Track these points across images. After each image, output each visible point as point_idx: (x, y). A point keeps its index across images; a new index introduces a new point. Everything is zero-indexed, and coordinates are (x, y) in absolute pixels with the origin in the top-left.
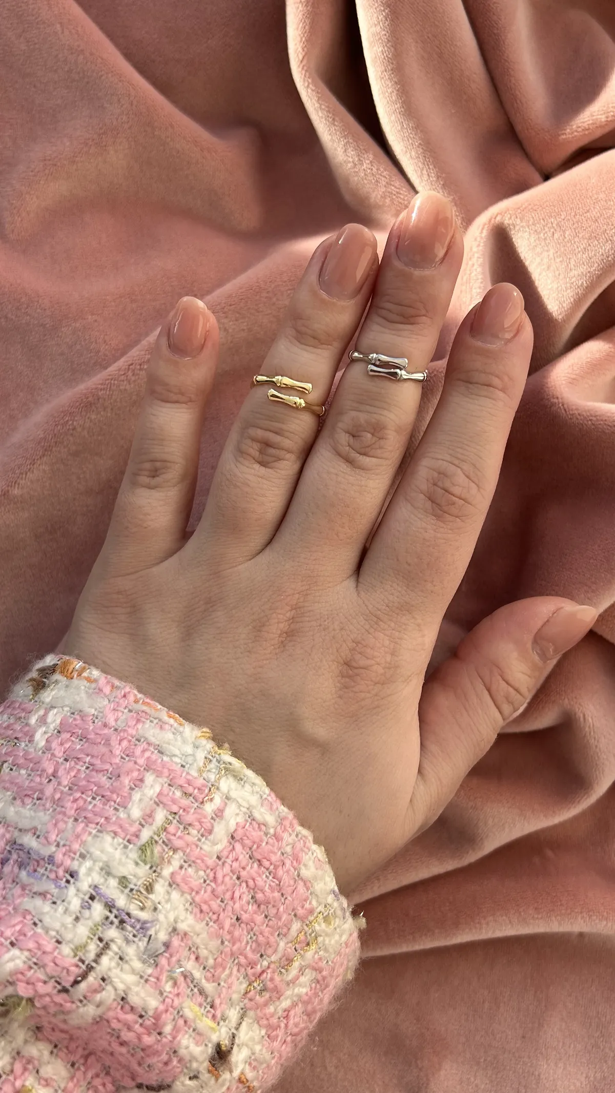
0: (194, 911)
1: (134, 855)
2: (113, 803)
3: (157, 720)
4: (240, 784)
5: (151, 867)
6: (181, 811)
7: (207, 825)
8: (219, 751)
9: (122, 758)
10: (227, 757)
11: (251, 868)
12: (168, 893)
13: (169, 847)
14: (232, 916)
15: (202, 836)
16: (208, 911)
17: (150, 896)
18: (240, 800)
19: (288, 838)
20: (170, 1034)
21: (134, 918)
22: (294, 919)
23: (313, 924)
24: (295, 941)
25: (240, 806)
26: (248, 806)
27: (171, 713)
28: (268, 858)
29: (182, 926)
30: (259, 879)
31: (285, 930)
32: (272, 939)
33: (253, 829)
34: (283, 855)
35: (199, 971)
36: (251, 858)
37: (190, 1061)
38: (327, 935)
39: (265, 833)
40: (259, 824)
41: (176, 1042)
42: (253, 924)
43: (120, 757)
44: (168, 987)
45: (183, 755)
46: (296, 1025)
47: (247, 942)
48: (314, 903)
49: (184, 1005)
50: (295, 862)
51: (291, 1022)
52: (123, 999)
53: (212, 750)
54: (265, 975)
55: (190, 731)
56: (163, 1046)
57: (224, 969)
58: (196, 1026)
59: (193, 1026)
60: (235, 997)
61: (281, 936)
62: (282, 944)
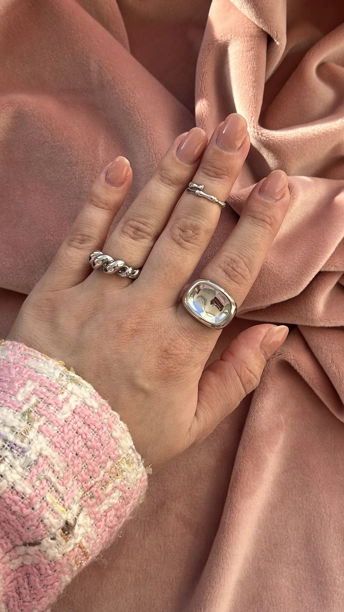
0: (51, 446)
1: (19, 417)
2: (9, 394)
3: (36, 358)
4: (79, 387)
5: (28, 423)
6: (45, 398)
7: (60, 406)
8: (68, 371)
9: (16, 375)
10: (72, 374)
11: (84, 428)
12: (37, 436)
13: (38, 414)
14: (73, 452)
15: (57, 410)
16: (59, 447)
17: (27, 436)
18: (78, 394)
19: (105, 416)
20: (38, 509)
21: (18, 446)
22: (109, 459)
23: (120, 463)
24: (110, 472)
25: (78, 397)
26: (82, 397)
27: (43, 354)
28: (93, 424)
29: (45, 453)
30: (88, 434)
31: (104, 465)
32: (97, 469)
33: (85, 408)
34: (102, 423)
35: (54, 478)
36: (84, 423)
37: (50, 527)
38: (128, 472)
39: (92, 412)
40: (89, 407)
41: (42, 514)
42: (85, 458)
43: (15, 375)
44: (37, 483)
45: (48, 373)
46: (111, 522)
47: (83, 468)
48: (120, 451)
49: (46, 495)
50: (109, 428)
51: (108, 519)
52: (12, 488)
53: (64, 370)
54: (93, 488)
55: (52, 362)
56: (35, 516)
57: (69, 480)
58: (53, 508)
59: (52, 507)
60: (77, 498)
61: (102, 468)
62: (102, 473)
